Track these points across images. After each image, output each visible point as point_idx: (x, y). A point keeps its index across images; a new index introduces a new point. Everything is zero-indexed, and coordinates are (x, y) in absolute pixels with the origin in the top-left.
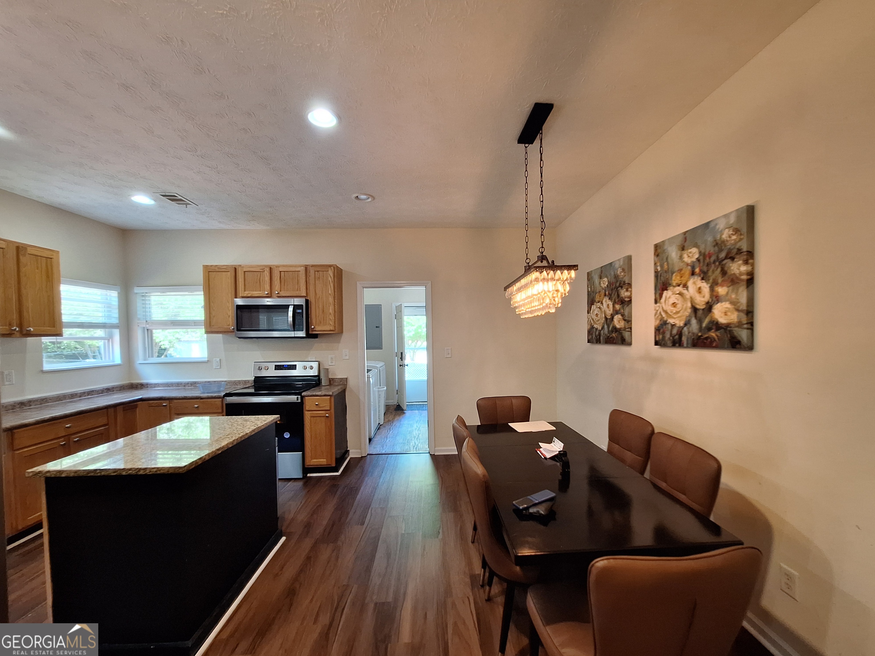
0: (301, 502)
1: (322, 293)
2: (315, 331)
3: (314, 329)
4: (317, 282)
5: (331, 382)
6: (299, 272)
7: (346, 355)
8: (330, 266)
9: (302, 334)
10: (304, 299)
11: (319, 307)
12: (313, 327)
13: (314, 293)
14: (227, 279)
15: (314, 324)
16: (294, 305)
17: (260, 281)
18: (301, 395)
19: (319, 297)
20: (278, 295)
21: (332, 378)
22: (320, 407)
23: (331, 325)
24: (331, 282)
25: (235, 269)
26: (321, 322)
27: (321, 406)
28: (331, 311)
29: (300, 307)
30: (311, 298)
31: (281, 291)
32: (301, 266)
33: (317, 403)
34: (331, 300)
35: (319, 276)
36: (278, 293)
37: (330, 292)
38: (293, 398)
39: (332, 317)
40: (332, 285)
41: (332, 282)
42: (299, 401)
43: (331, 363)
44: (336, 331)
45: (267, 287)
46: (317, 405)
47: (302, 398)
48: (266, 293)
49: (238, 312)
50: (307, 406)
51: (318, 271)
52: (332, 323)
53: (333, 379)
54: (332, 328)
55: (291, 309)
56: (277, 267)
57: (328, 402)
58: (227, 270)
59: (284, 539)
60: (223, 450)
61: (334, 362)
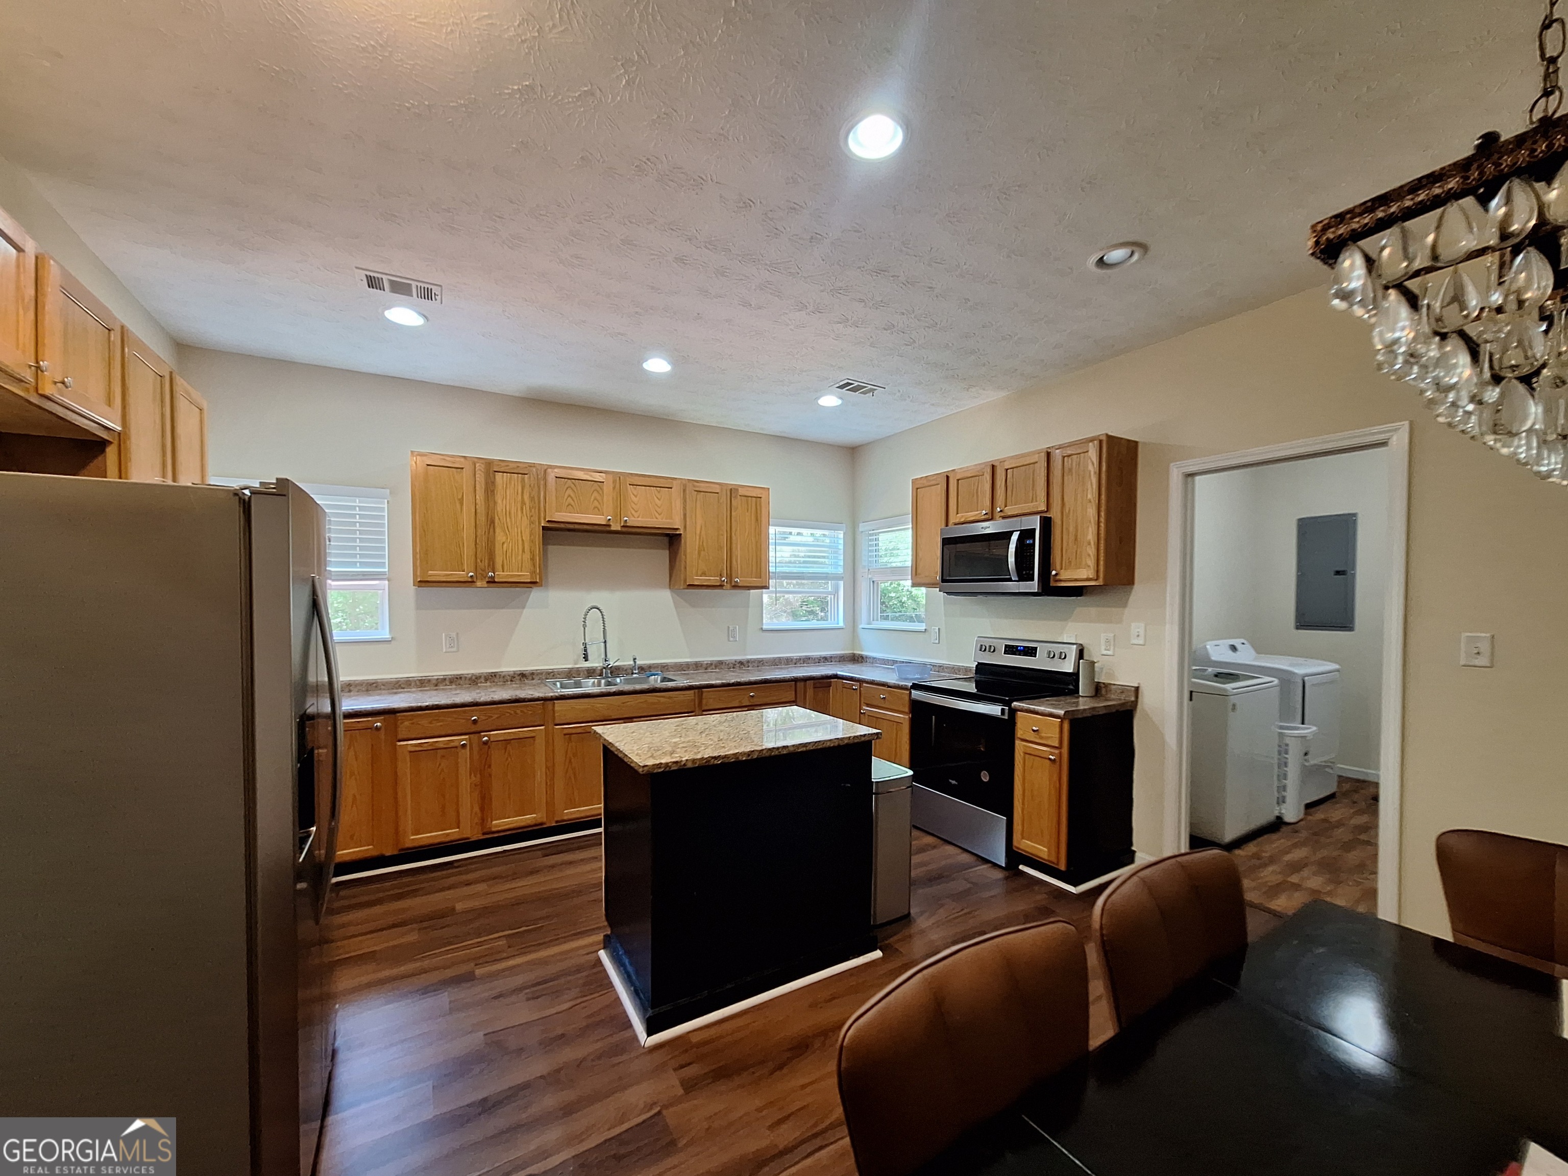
0: (962, 910)
1: (1076, 500)
2: (1061, 581)
3: (1058, 577)
4: (1066, 478)
5: (1099, 690)
6: (1036, 465)
7: (1138, 636)
8: (1092, 440)
9: (1033, 586)
10: (1038, 518)
11: (1067, 529)
12: (1054, 573)
13: (1060, 502)
14: (936, 495)
15: (1058, 567)
16: (1021, 531)
17: (977, 493)
18: (1010, 706)
19: (1069, 511)
20: (1002, 514)
21: (1104, 683)
22: (1041, 738)
23: (1089, 566)
24: (1092, 473)
25: (948, 477)
26: (1070, 562)
27: (1043, 735)
28: (1091, 536)
29: (1030, 533)
30: (1055, 514)
31: (1006, 506)
32: (1039, 452)
33: (1034, 728)
34: (1092, 512)
35: (1072, 464)
36: (1001, 511)
37: (1089, 496)
38: (994, 710)
39: (1092, 551)
40: (1094, 480)
41: (1095, 473)
42: (1006, 717)
43: (1106, 650)
44: (1100, 582)
45: (988, 502)
46: (1034, 731)
47: (1013, 712)
48: (984, 512)
49: (945, 549)
50: (1019, 730)
51: (1069, 456)
52: (1091, 562)
53: (1106, 685)
54: (1091, 574)
55: (1015, 537)
56: (1002, 461)
57: (1057, 730)
58: (937, 482)
59: (878, 954)
60: (726, 760)
61: (1112, 648)
